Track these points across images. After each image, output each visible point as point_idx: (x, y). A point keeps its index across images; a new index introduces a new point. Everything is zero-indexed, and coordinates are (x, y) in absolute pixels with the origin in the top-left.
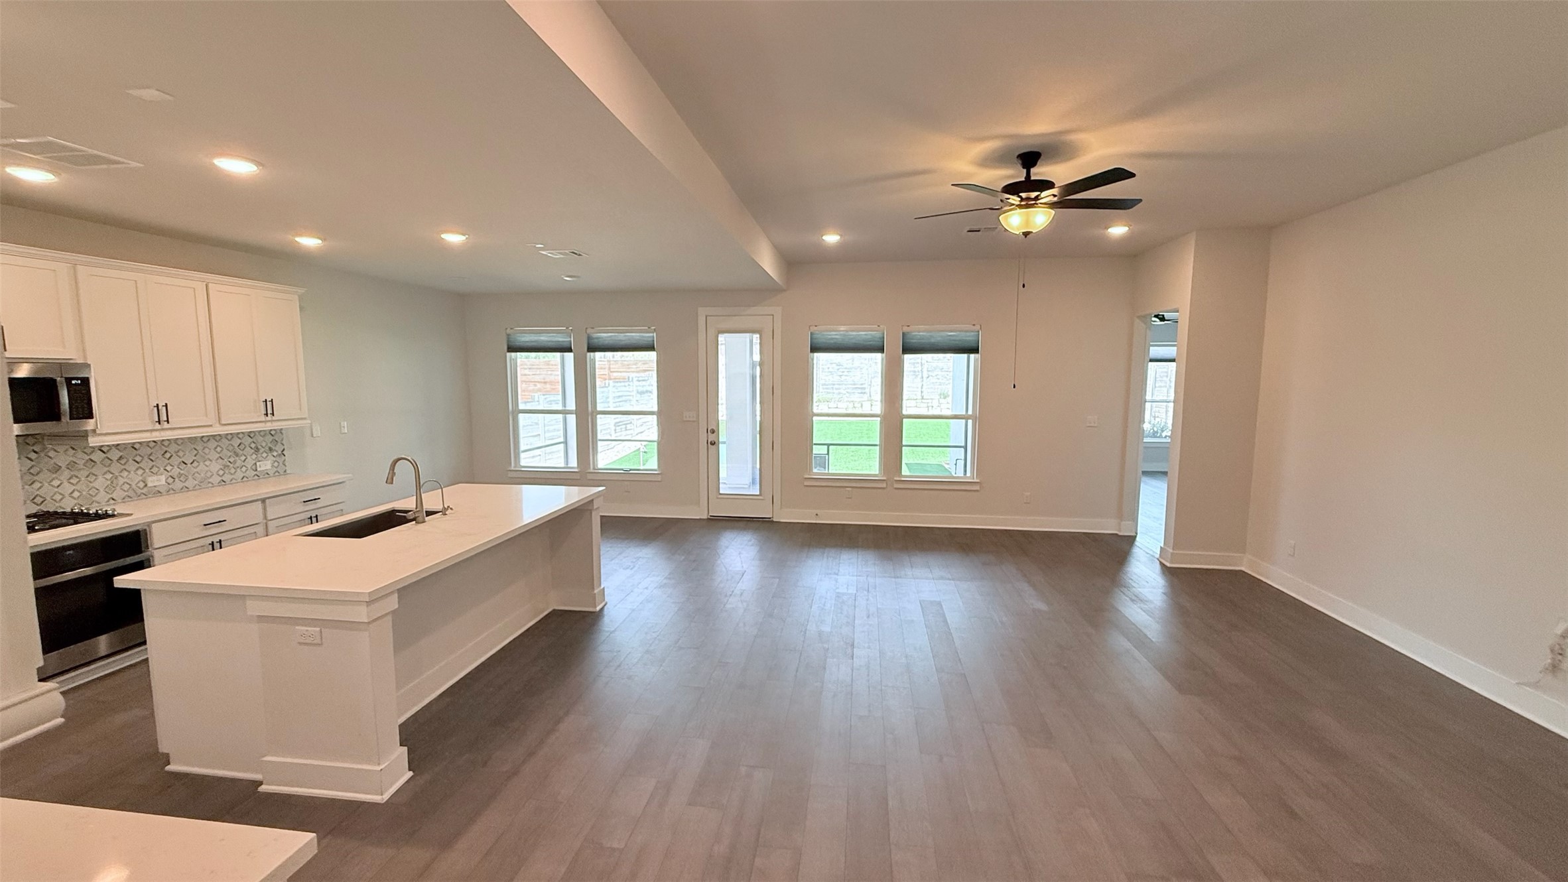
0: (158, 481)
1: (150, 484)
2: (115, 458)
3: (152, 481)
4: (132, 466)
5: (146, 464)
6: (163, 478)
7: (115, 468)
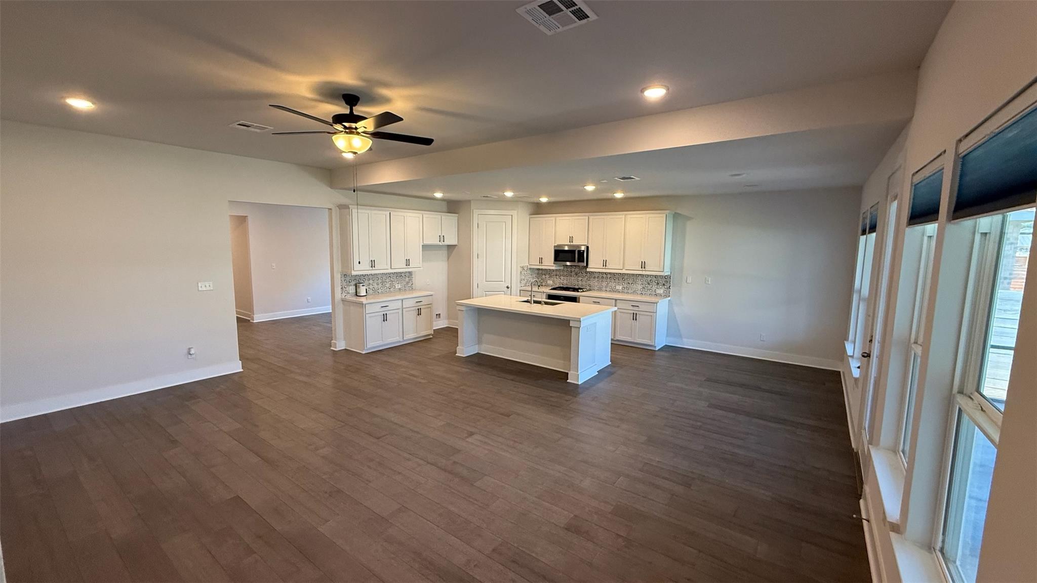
0: (620, 288)
1: (617, 288)
2: (609, 277)
3: (618, 287)
4: (613, 281)
5: (617, 281)
6: (621, 287)
7: (608, 280)
